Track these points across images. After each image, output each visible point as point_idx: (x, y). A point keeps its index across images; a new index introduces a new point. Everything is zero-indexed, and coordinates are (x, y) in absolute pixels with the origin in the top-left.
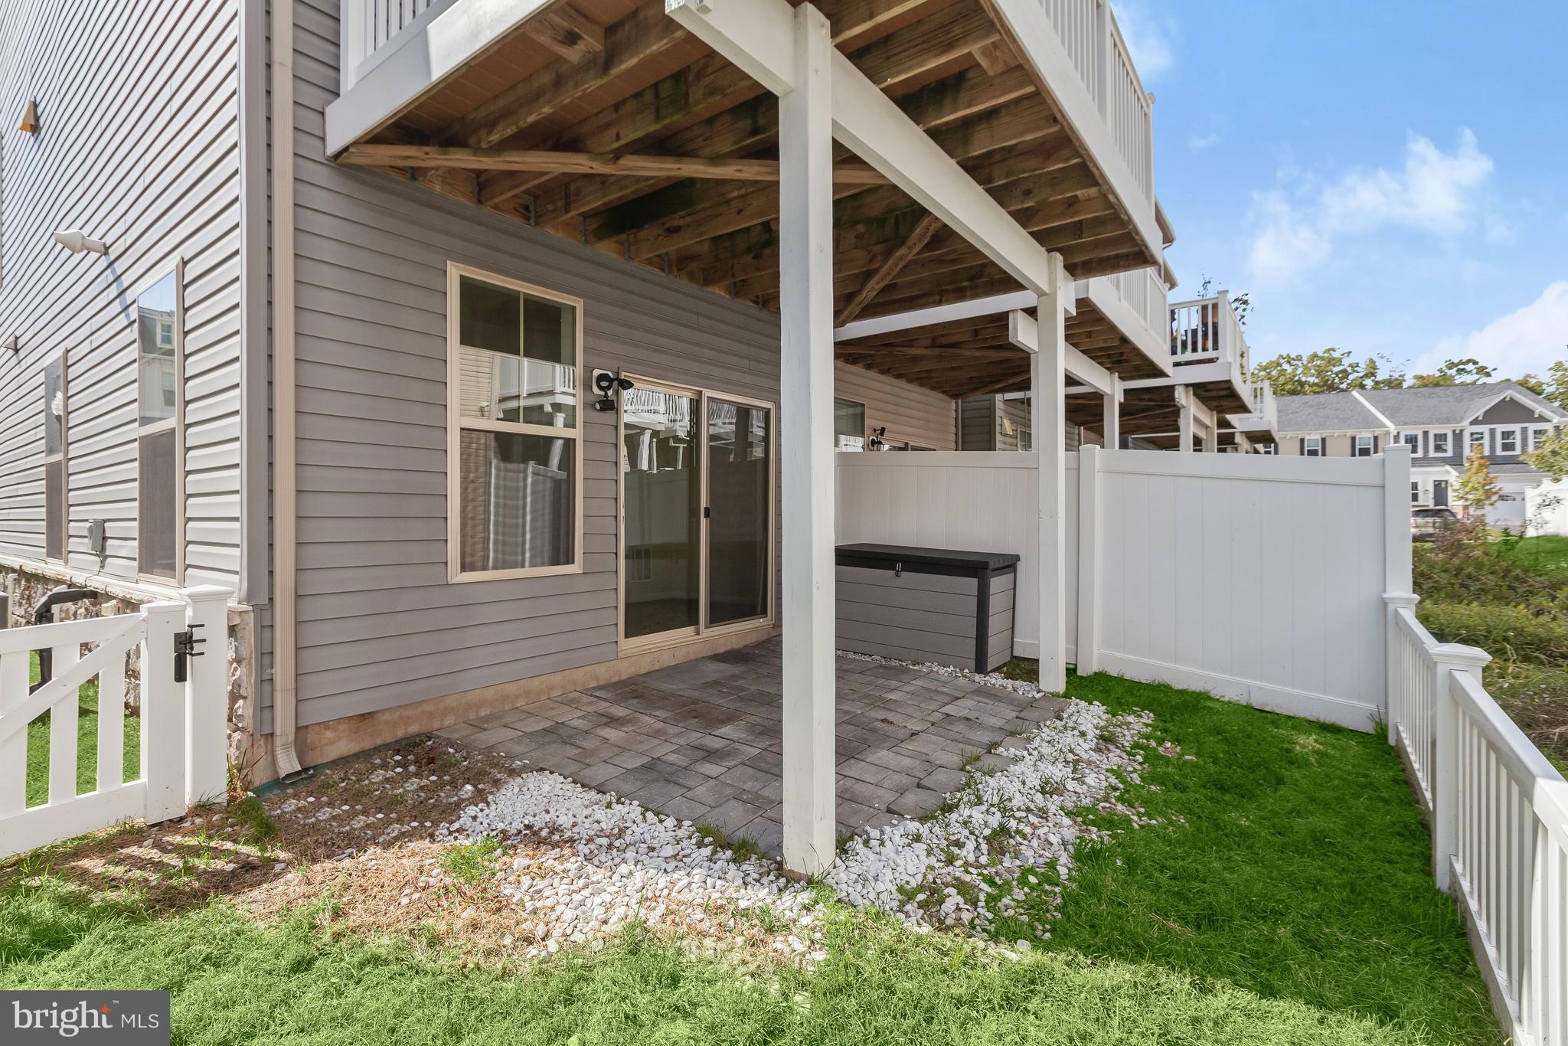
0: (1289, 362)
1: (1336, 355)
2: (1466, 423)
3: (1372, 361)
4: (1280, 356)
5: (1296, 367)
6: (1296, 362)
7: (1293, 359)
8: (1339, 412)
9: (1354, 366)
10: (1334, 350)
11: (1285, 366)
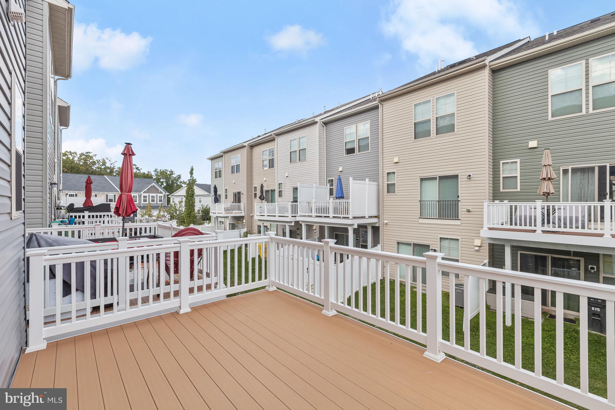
0: (71, 154)
1: (91, 155)
2: (142, 192)
3: (104, 160)
4: (67, 151)
5: (74, 157)
6: (74, 155)
7: (72, 153)
8: (100, 184)
9: (98, 161)
10: (89, 153)
11: (70, 156)
